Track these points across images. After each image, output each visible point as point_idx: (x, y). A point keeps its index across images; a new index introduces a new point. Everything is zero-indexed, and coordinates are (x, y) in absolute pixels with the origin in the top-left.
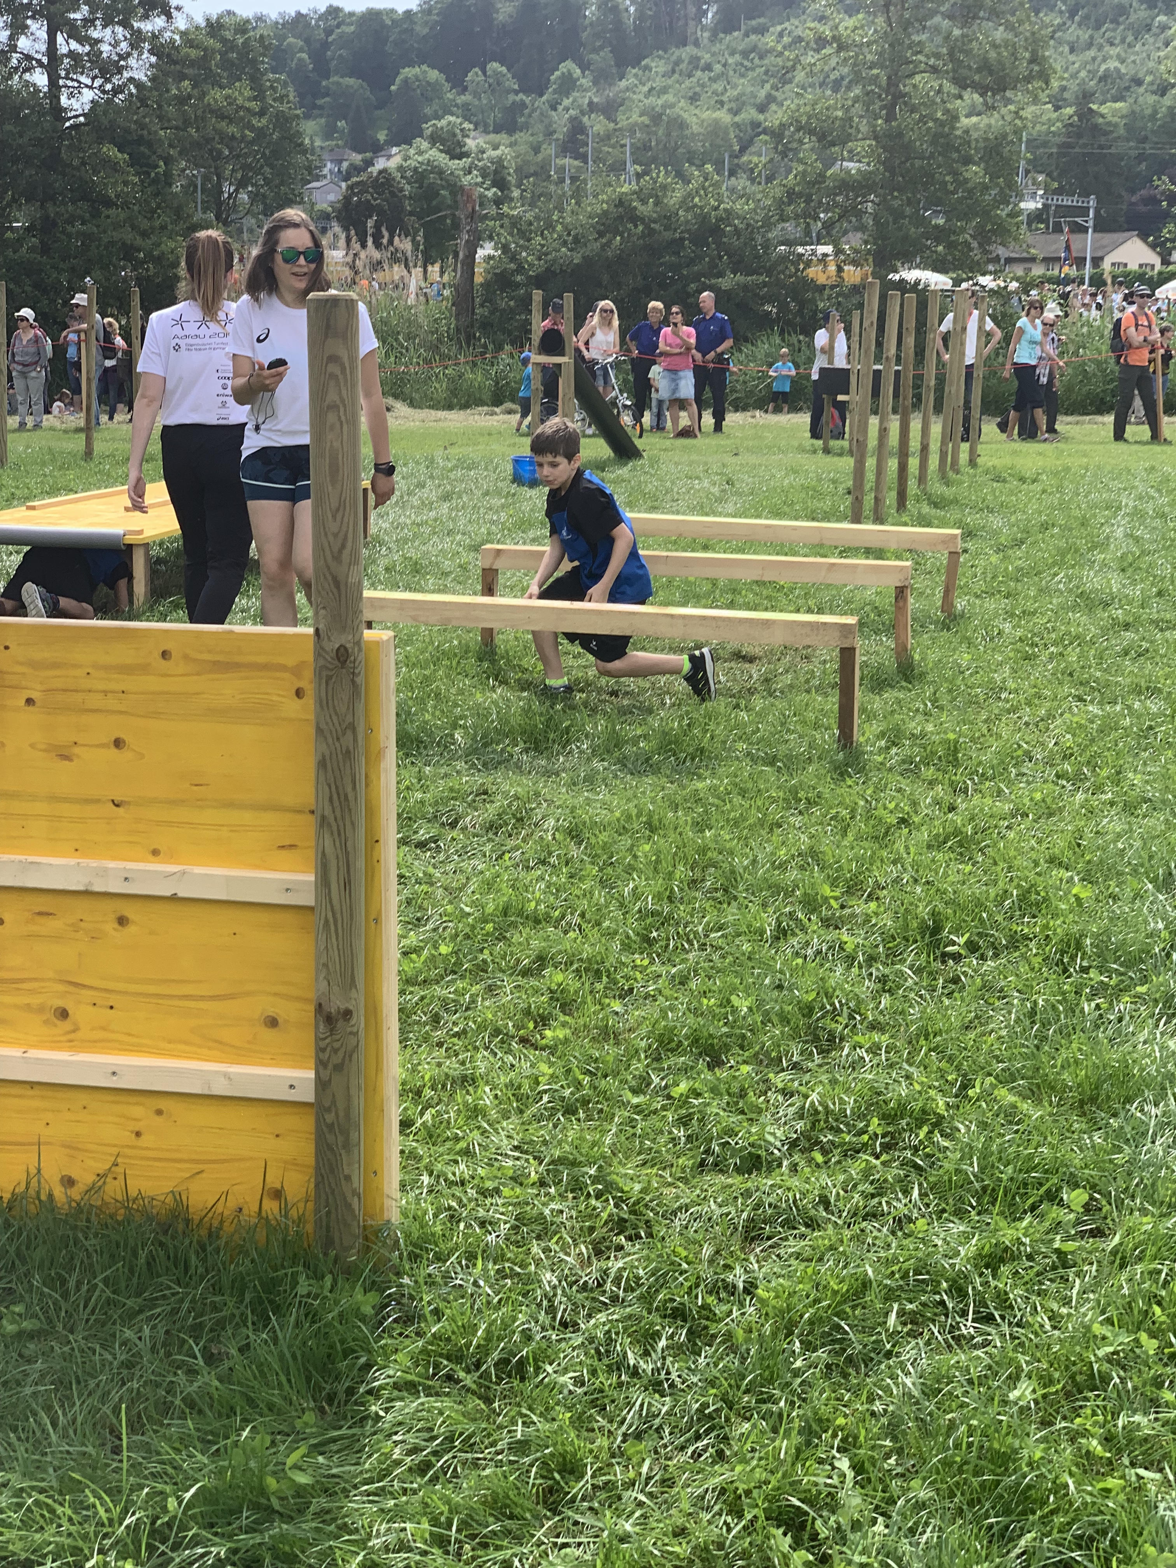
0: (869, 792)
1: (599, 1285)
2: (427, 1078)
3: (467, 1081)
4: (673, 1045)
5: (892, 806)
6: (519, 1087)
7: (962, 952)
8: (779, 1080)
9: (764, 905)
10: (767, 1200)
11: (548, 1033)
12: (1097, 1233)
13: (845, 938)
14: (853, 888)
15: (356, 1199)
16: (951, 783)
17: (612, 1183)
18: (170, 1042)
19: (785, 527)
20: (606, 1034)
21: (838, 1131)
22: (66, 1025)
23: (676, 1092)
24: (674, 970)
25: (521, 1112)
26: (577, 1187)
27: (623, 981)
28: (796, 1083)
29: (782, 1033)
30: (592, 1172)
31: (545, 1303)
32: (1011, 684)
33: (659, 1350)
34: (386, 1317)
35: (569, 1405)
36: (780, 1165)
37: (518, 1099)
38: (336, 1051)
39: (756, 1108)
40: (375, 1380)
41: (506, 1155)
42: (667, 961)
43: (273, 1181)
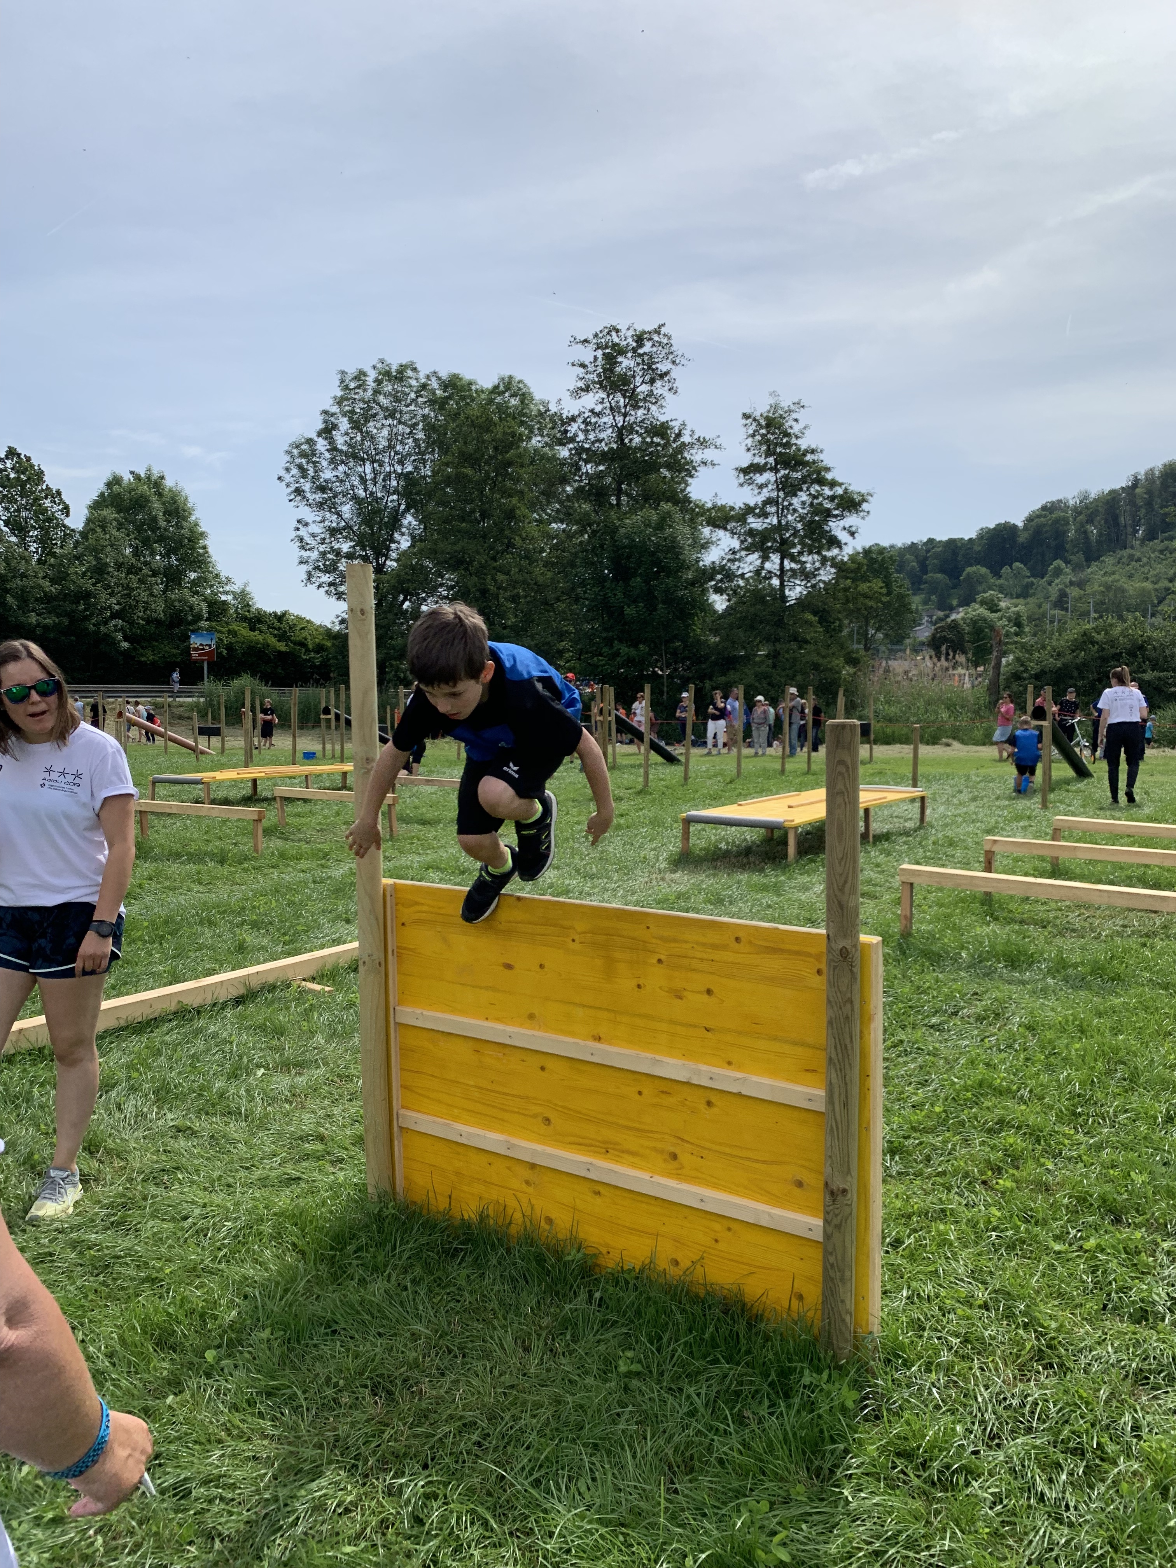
4: (1087, 1204)
6: (977, 1223)
8: (1164, 1244)
10: (1153, 1354)
11: (1001, 1181)
15: (849, 1315)
17: (1035, 1318)
20: (1041, 1187)
22: (676, 1164)
23: (1087, 1245)
24: (1091, 1141)
25: (977, 1244)
26: (1009, 1315)
27: (1055, 1145)
29: (1168, 1205)
30: (1022, 1307)
31: (979, 1415)
33: (1061, 1483)
34: (866, 1406)
35: (988, 1522)
36: (1163, 1320)
37: (976, 1233)
38: (836, 1215)
39: (1147, 1265)
40: (849, 1467)
41: (962, 1280)
42: (1087, 1133)
43: (798, 1288)
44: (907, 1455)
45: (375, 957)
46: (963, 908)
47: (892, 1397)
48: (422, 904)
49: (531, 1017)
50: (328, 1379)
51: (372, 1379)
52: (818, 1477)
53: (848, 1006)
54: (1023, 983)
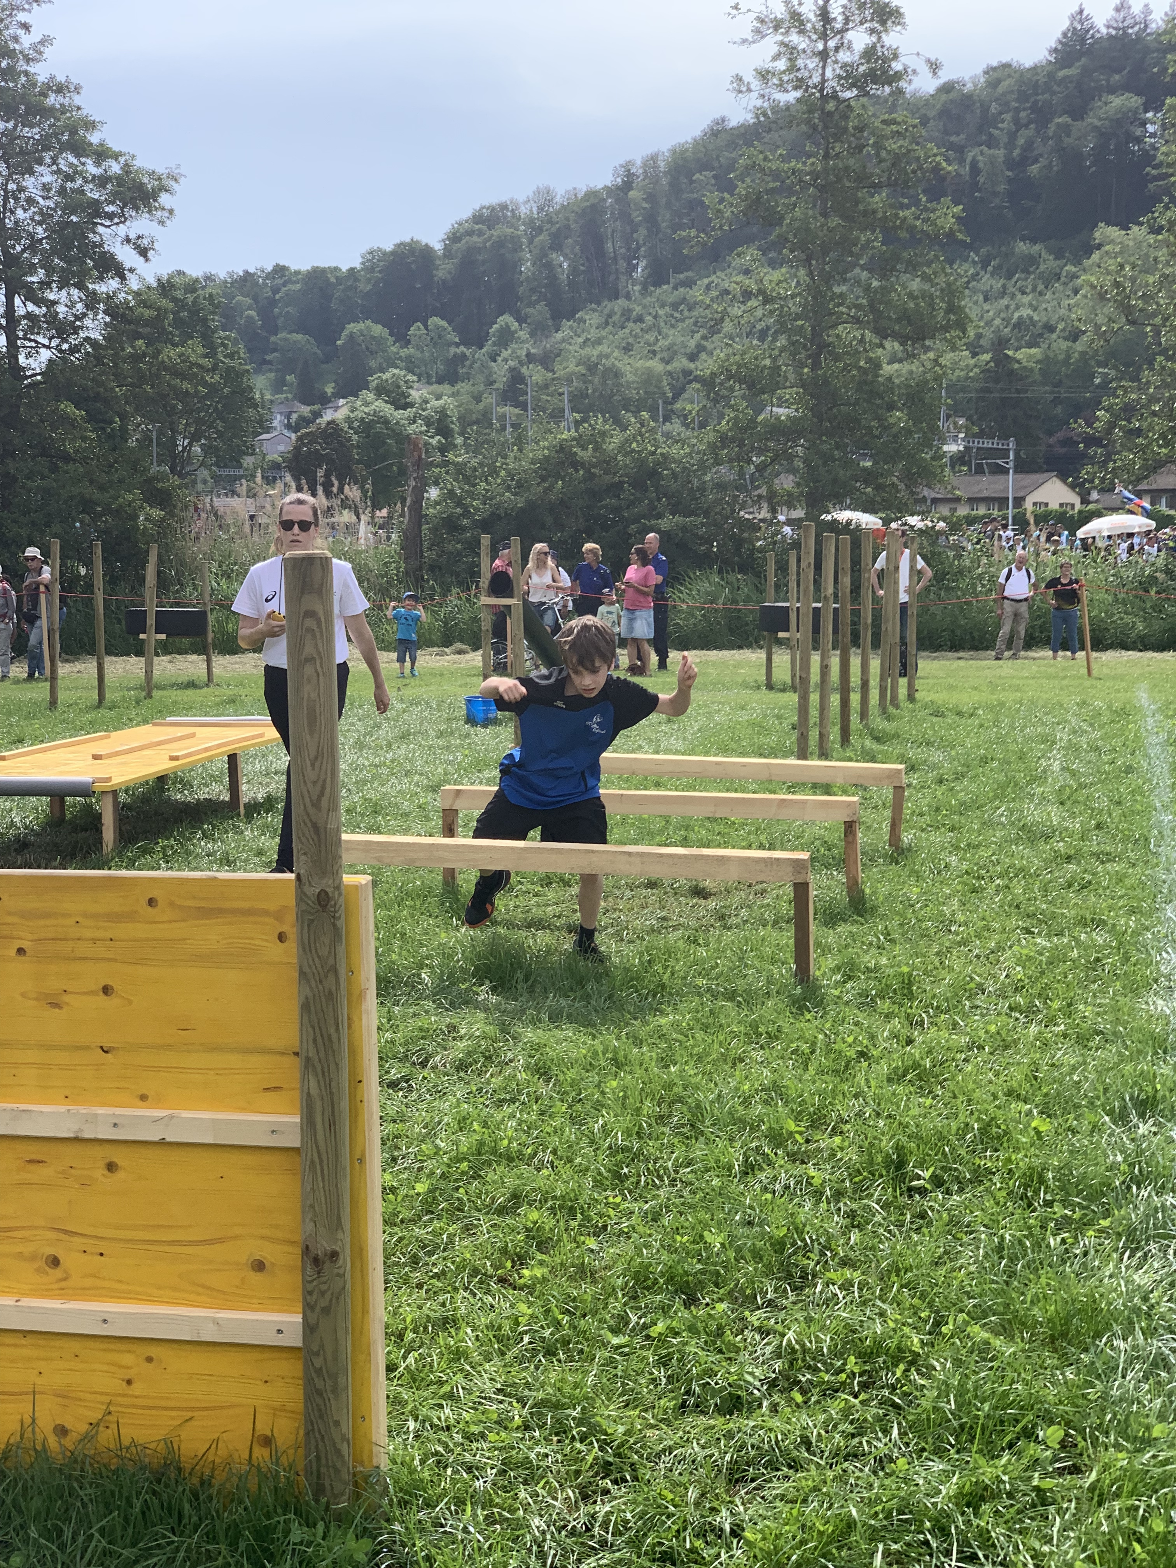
0: (828, 1025)
1: (588, 1530)
2: (408, 1320)
3: (447, 1323)
4: (649, 1282)
5: (850, 1039)
6: (500, 1328)
7: (928, 1186)
8: (755, 1318)
9: (731, 1140)
10: (750, 1441)
11: (526, 1272)
12: (1075, 1470)
13: (812, 1172)
14: (817, 1121)
15: (345, 1444)
16: (908, 1016)
17: (595, 1426)
18: (159, 1288)
19: (735, 763)
20: (583, 1272)
21: (816, 1370)
22: (58, 1273)
23: (655, 1331)
24: (646, 1207)
25: (503, 1354)
26: (561, 1430)
27: (596, 1218)
28: (773, 1321)
29: (755, 1269)
30: (576, 1414)
31: (535, 1548)
32: (960, 917)
37: (500, 1340)
38: (323, 1295)
39: (733, 1346)
42: (639, 1198)
43: (263, 1428)
53: (331, 978)
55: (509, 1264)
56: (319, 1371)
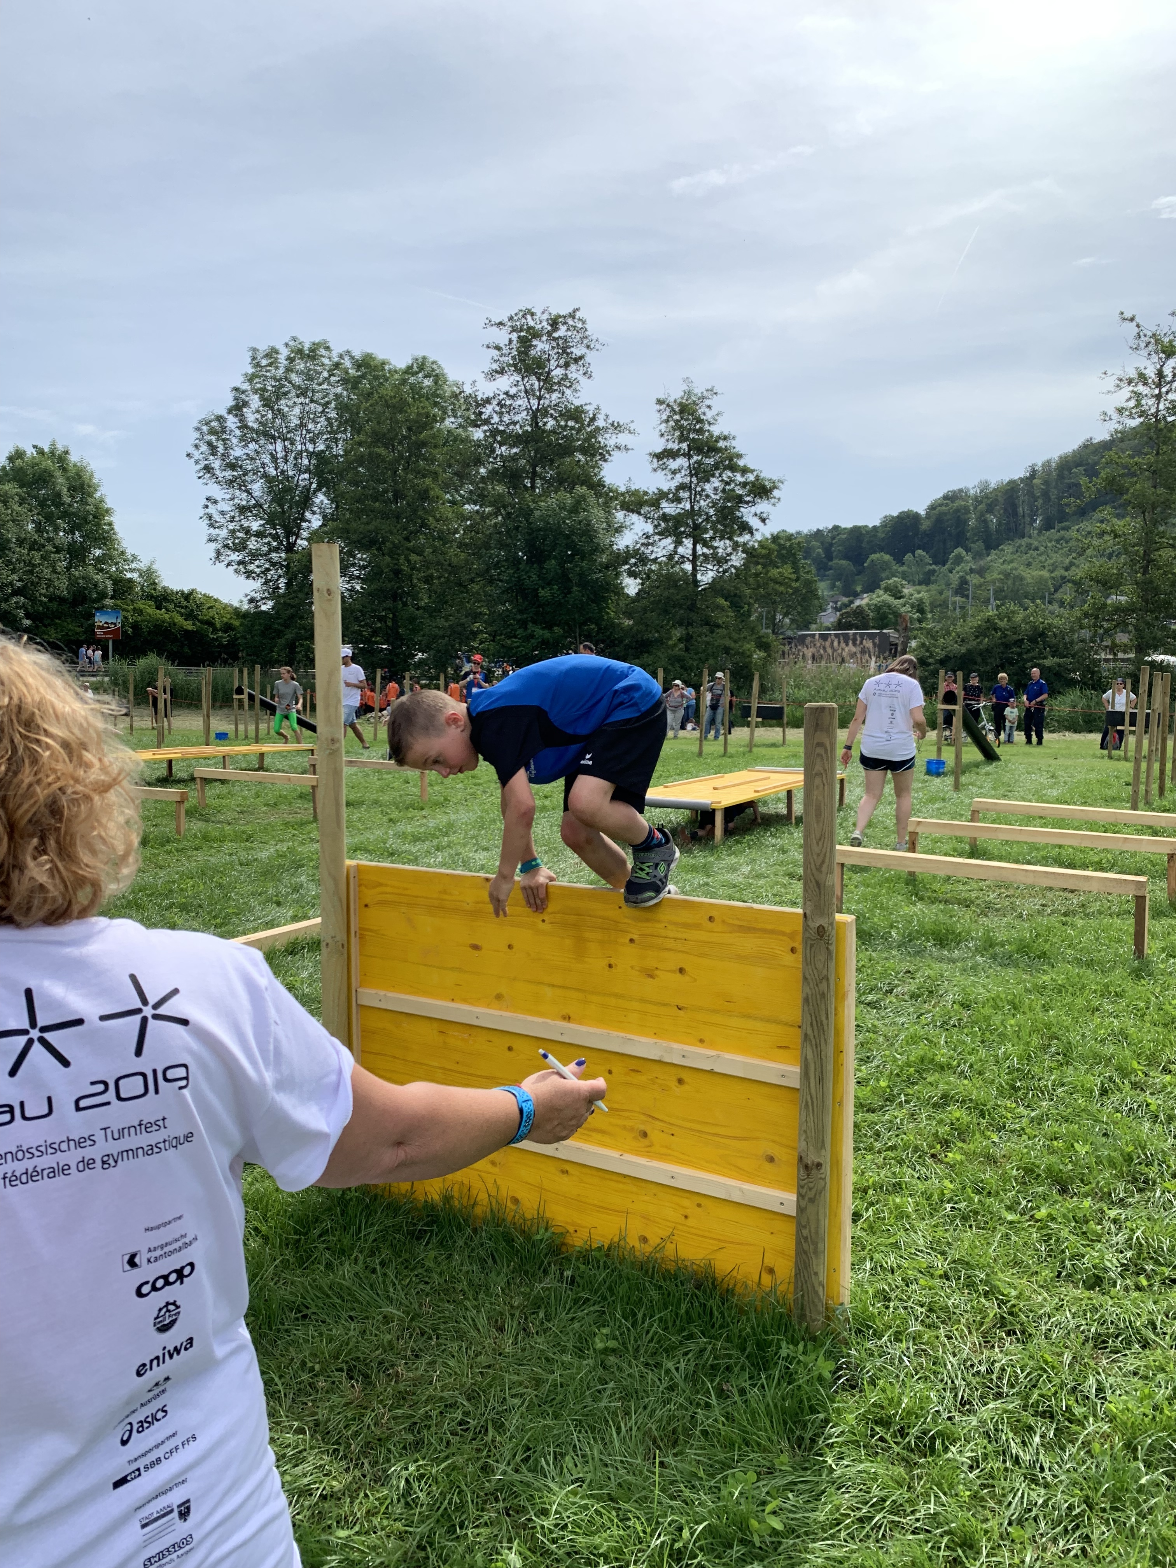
1: (988, 1373)
2: (871, 1181)
4: (1035, 1176)
6: (931, 1195)
8: (1111, 1213)
9: (1092, 1070)
10: (1109, 1318)
11: (950, 1155)
13: (1149, 1100)
14: (1152, 1062)
15: (821, 1287)
17: (995, 1286)
18: (707, 1162)
20: (991, 1159)
21: (1157, 1262)
23: (1038, 1214)
24: (1033, 1114)
26: (970, 1285)
27: (999, 1119)
28: (1124, 1215)
29: (1111, 1173)
30: (983, 1276)
31: (949, 1382)
33: (1035, 1446)
34: (839, 1378)
35: (968, 1484)
36: (1115, 1286)
37: (930, 1205)
38: (810, 1189)
39: (1095, 1232)
40: (830, 1436)
41: (922, 1251)
42: (1028, 1106)
43: (768, 1262)
44: (885, 1423)
45: (338, 938)
46: (889, 888)
47: (865, 1367)
48: (386, 885)
49: (499, 997)
50: (303, 1363)
51: (347, 1362)
52: (799, 1447)
53: (824, 983)
54: (954, 961)
55: (939, 1146)
56: (806, 1239)
